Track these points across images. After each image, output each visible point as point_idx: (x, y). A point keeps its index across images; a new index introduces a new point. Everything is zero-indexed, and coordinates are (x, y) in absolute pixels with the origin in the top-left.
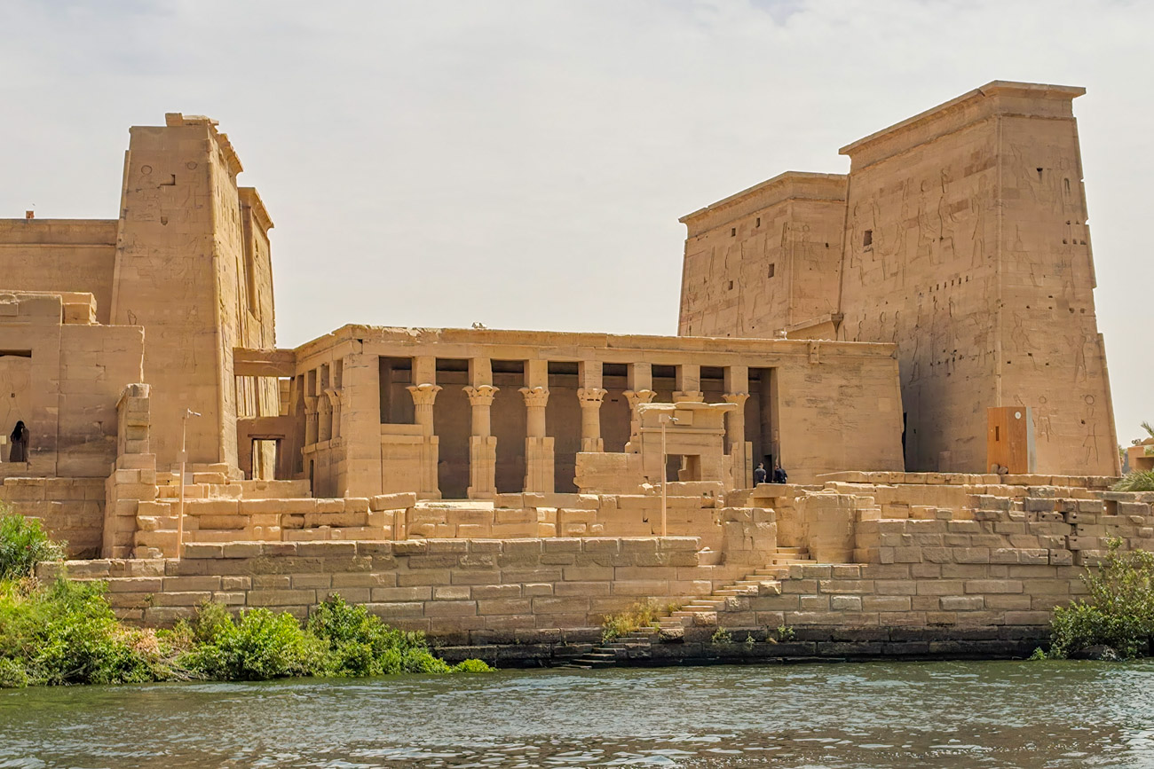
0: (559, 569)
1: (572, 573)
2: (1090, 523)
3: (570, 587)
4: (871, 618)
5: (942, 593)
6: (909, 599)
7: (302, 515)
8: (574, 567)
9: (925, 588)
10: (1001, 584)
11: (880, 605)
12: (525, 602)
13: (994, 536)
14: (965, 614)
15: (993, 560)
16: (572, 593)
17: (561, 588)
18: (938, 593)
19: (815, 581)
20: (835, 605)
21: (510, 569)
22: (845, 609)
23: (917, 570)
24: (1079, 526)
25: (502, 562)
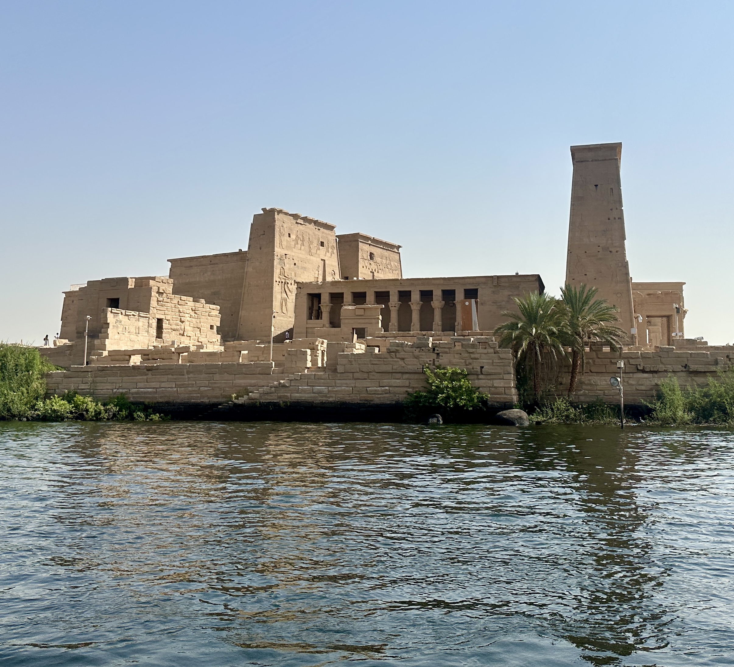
0: (211, 375)
1: (217, 377)
2: (446, 353)
3: (215, 383)
4: (332, 397)
5: (368, 386)
6: (351, 389)
7: (148, 355)
8: (217, 374)
9: (360, 384)
10: (398, 382)
11: (336, 391)
12: (196, 389)
13: (396, 359)
14: (379, 396)
15: (394, 371)
16: (216, 385)
17: (211, 383)
18: (366, 386)
19: (306, 381)
20: (314, 391)
21: (191, 375)
22: (320, 392)
23: (356, 376)
24: (440, 354)
25: (188, 373)
